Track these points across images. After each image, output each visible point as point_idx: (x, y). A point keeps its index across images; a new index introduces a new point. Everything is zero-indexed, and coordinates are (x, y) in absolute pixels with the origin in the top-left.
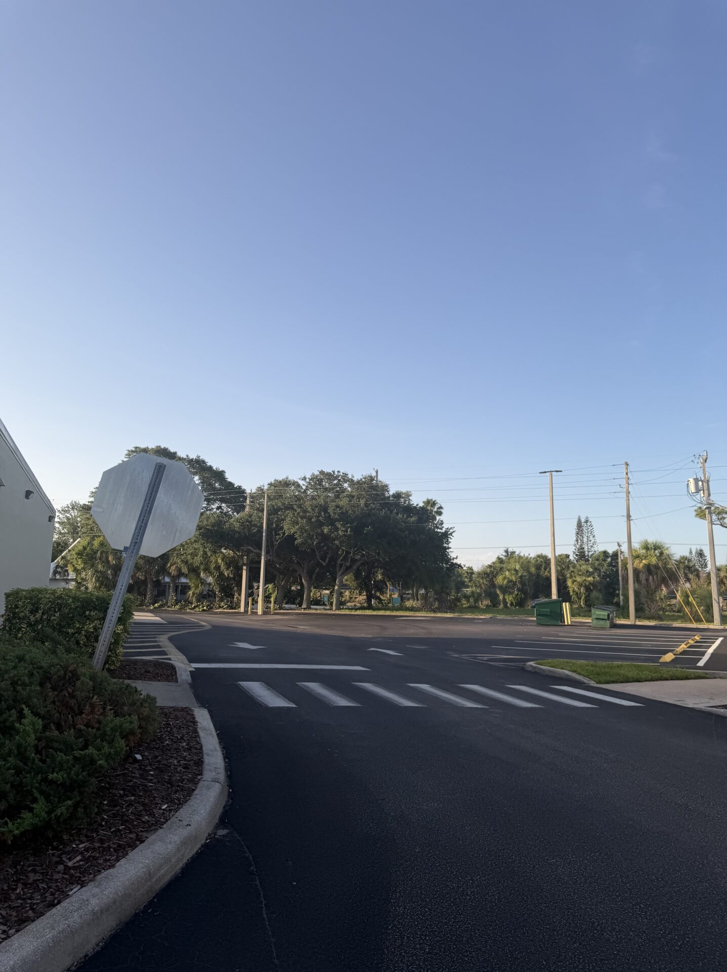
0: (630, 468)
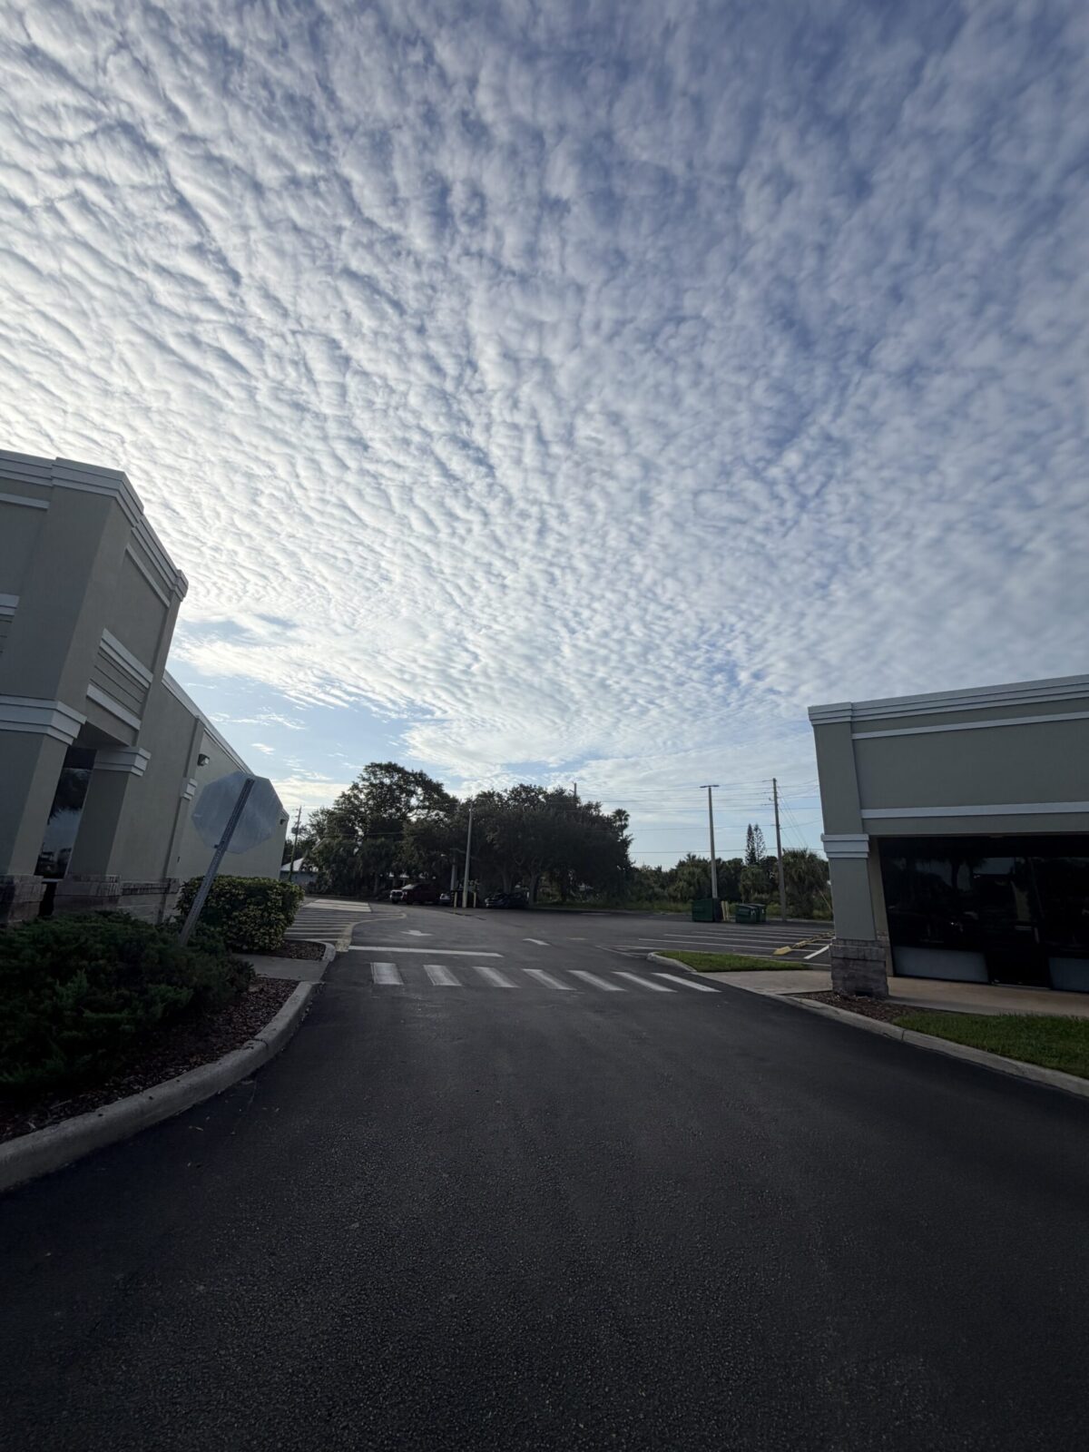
0: (778, 784)
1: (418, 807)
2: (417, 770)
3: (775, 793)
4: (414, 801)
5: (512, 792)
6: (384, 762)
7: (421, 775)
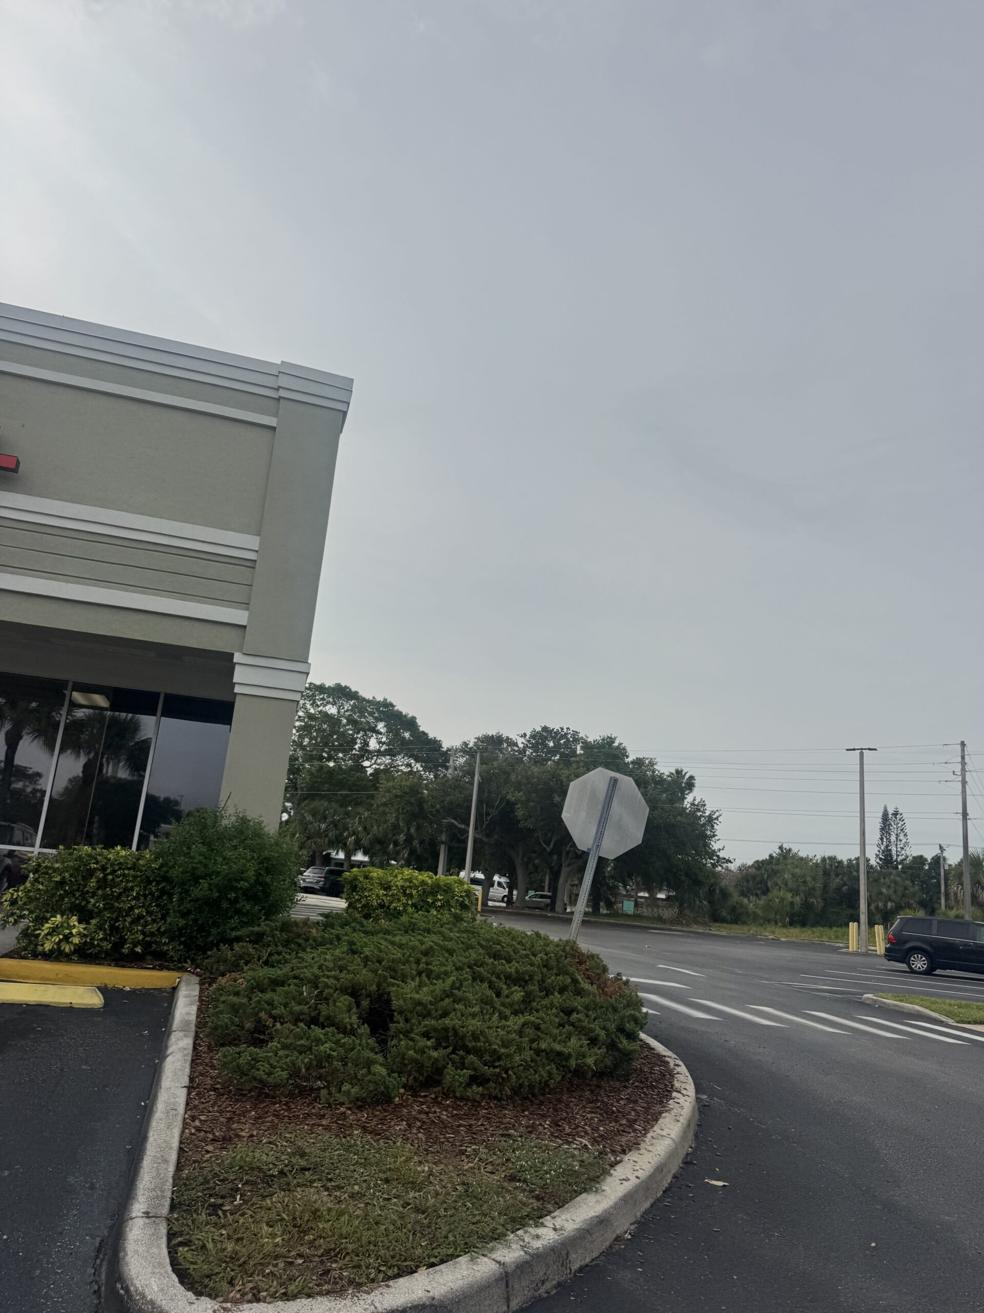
0: (966, 750)
1: (379, 753)
2: (380, 698)
3: (963, 763)
4: (373, 744)
5: (533, 737)
6: (329, 683)
7: (387, 705)
